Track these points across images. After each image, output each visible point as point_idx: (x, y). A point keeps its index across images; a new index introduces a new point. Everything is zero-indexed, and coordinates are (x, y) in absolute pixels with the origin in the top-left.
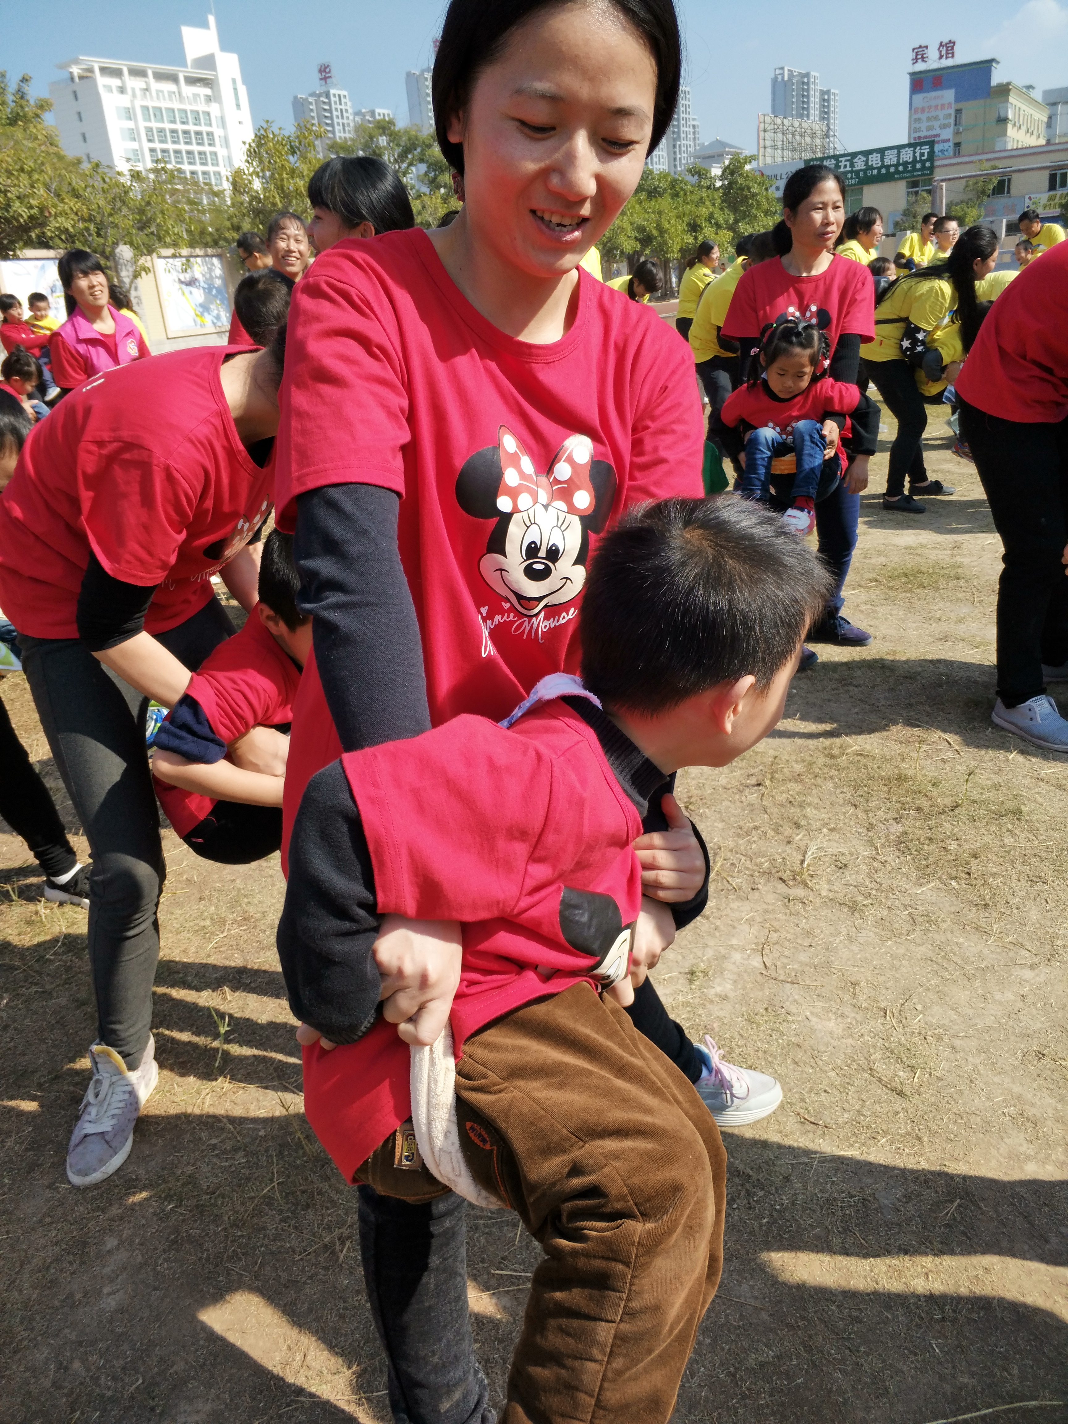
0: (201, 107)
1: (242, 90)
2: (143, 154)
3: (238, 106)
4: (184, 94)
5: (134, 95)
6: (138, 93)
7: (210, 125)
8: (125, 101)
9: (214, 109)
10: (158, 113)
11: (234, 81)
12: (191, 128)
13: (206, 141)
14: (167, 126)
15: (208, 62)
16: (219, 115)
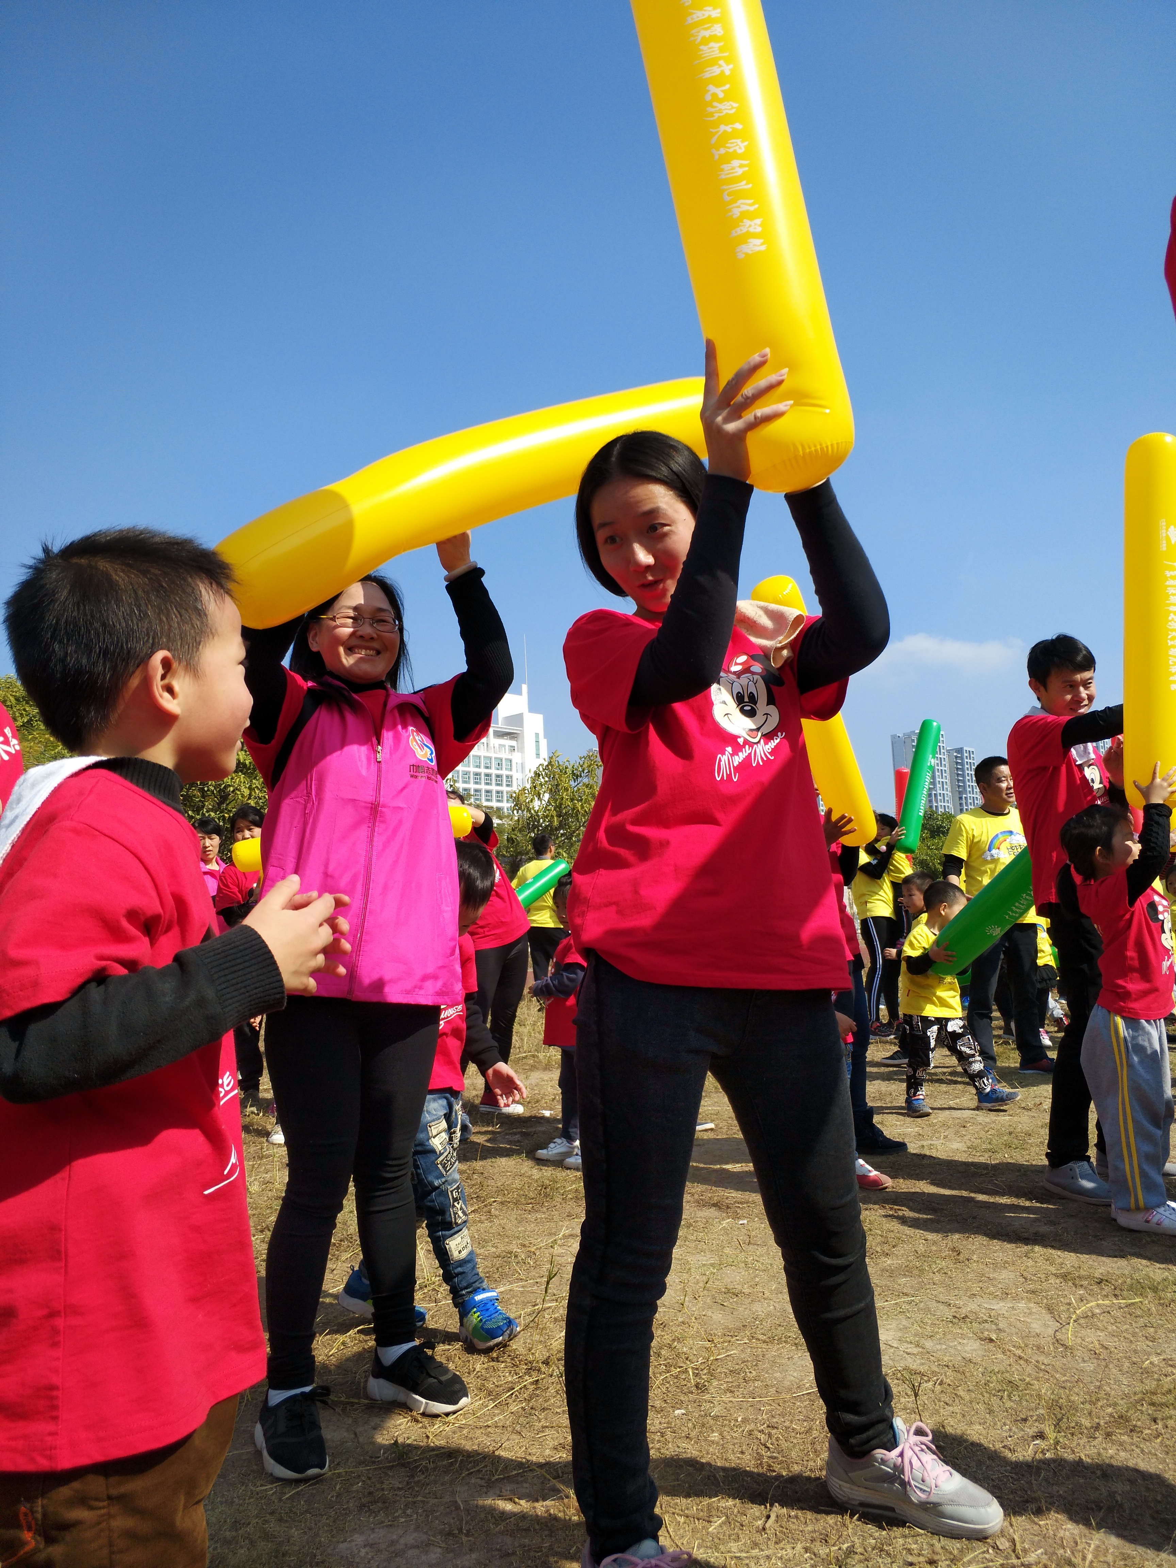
0: (505, 755)
1: (543, 743)
4: (492, 745)
7: (511, 770)
9: (516, 757)
11: (537, 735)
12: (493, 771)
13: (505, 783)
15: (517, 719)
16: (520, 762)
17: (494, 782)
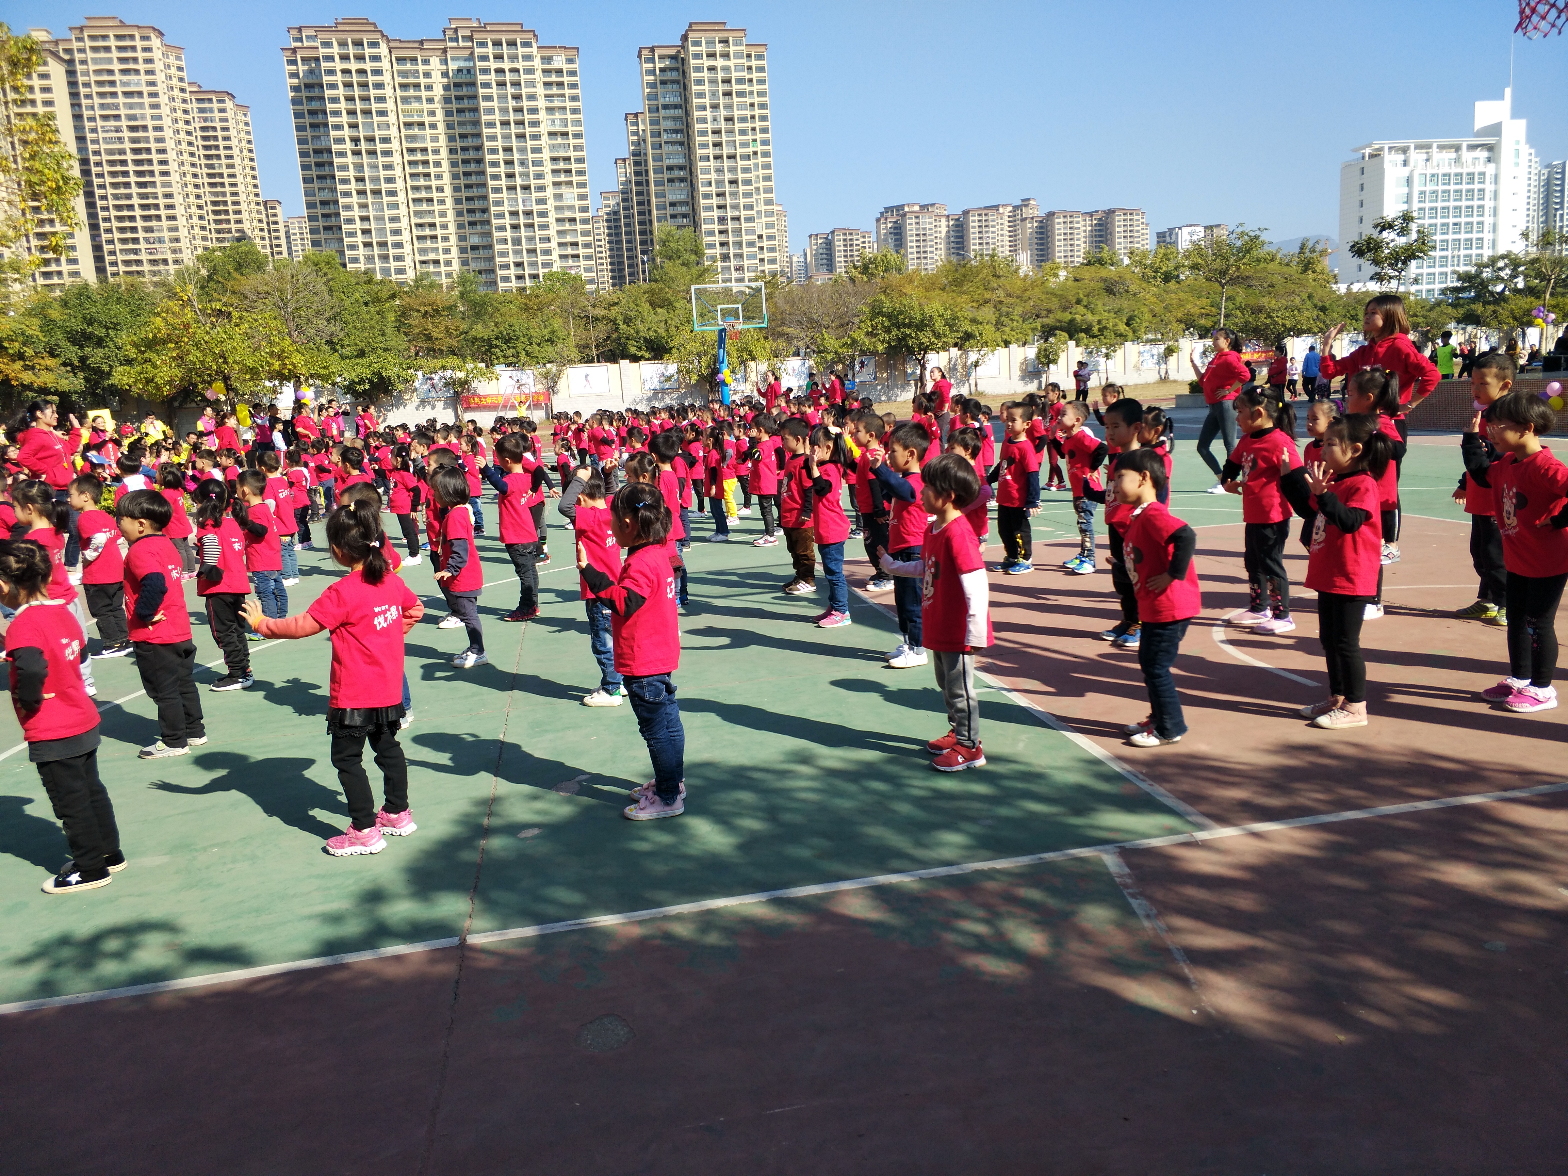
0: (1479, 168)
3: (1517, 164)
4: (1464, 160)
5: (1415, 167)
6: (1420, 163)
7: (1483, 183)
8: (1405, 172)
9: (1490, 169)
10: (1434, 179)
11: (1518, 141)
12: (1465, 187)
13: (1476, 197)
14: (1441, 188)
15: (1496, 129)
16: (1495, 172)
17: (1464, 197)
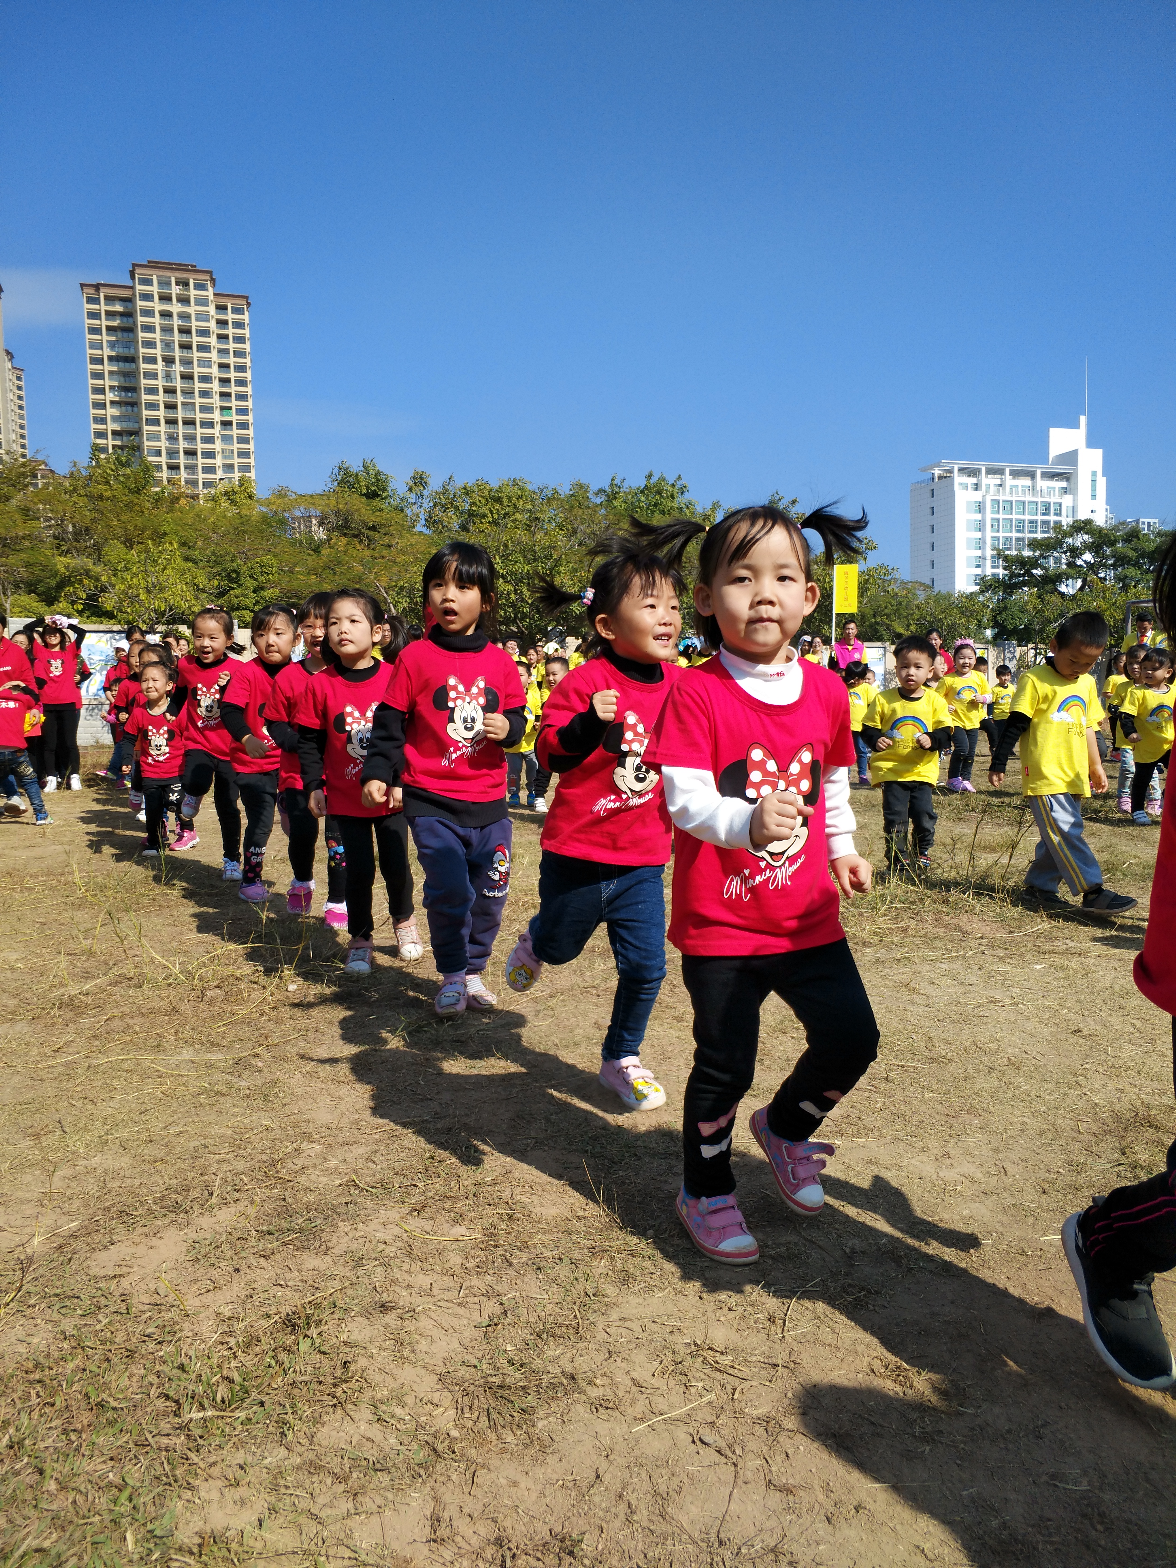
0: (1054, 498)
1: (1102, 482)
2: (985, 543)
3: (1094, 496)
4: (1039, 488)
5: (987, 492)
6: (992, 488)
7: (1060, 514)
8: (977, 496)
9: (1067, 501)
10: (1008, 506)
11: (1094, 473)
12: (1040, 518)
14: (1014, 517)
15: (1071, 457)
16: (1071, 504)
17: (1039, 529)
